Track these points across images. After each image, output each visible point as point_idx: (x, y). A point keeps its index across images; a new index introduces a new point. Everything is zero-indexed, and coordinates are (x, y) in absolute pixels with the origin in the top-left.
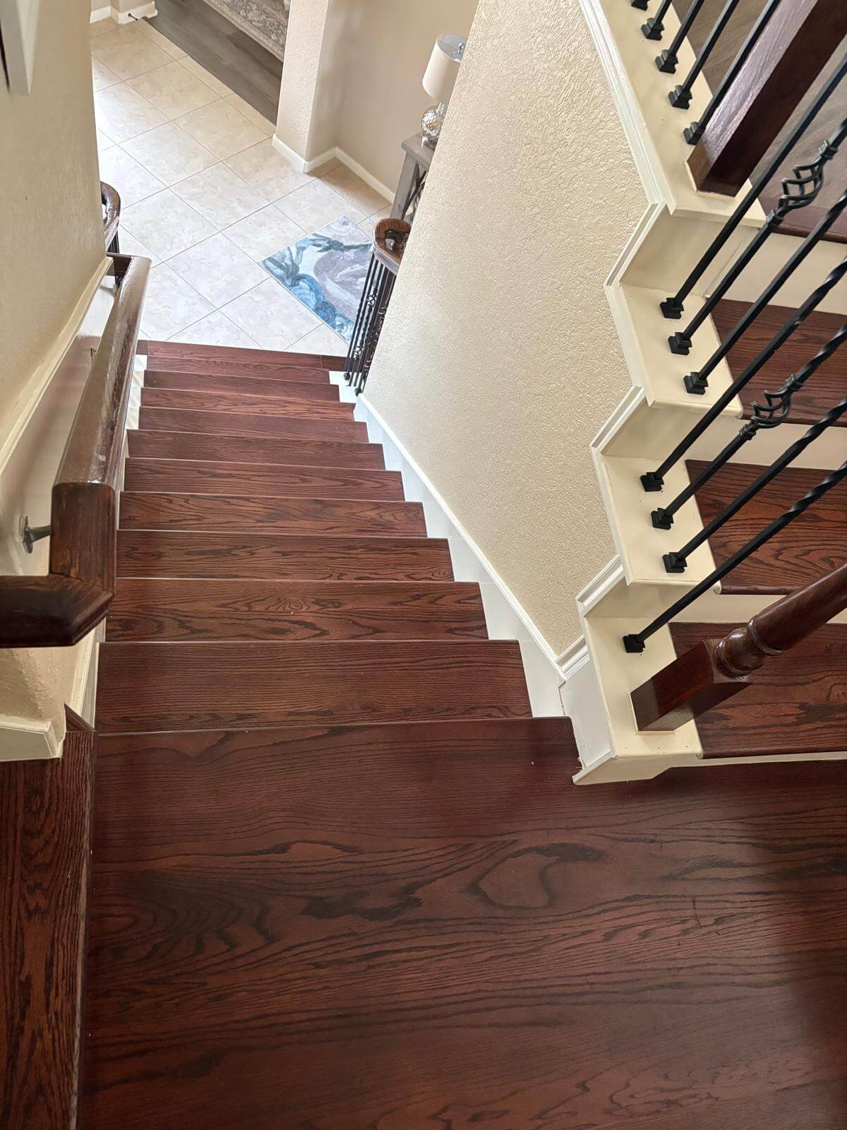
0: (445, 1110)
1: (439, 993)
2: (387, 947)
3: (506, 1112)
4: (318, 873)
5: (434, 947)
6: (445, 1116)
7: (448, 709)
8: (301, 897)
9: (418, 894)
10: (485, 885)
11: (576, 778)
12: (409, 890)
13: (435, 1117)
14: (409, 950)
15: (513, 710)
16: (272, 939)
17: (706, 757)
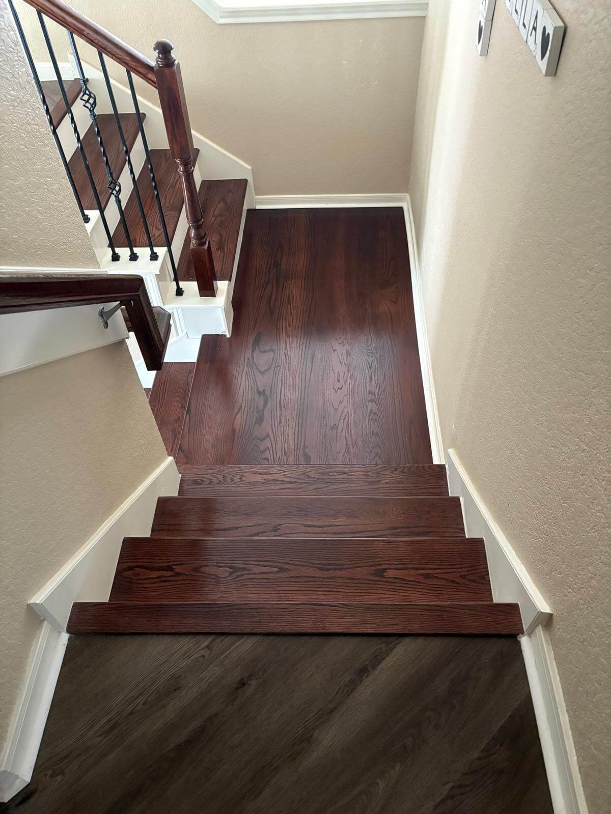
0: (335, 389)
1: (297, 387)
2: (278, 400)
3: (338, 372)
4: (246, 421)
5: (282, 387)
6: (337, 389)
7: (185, 391)
8: (254, 426)
9: (261, 390)
10: (263, 370)
11: (228, 336)
12: (259, 393)
13: (336, 392)
14: (281, 394)
15: (191, 369)
16: (268, 436)
17: (230, 280)
